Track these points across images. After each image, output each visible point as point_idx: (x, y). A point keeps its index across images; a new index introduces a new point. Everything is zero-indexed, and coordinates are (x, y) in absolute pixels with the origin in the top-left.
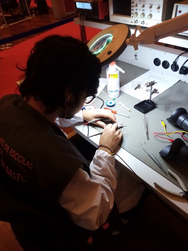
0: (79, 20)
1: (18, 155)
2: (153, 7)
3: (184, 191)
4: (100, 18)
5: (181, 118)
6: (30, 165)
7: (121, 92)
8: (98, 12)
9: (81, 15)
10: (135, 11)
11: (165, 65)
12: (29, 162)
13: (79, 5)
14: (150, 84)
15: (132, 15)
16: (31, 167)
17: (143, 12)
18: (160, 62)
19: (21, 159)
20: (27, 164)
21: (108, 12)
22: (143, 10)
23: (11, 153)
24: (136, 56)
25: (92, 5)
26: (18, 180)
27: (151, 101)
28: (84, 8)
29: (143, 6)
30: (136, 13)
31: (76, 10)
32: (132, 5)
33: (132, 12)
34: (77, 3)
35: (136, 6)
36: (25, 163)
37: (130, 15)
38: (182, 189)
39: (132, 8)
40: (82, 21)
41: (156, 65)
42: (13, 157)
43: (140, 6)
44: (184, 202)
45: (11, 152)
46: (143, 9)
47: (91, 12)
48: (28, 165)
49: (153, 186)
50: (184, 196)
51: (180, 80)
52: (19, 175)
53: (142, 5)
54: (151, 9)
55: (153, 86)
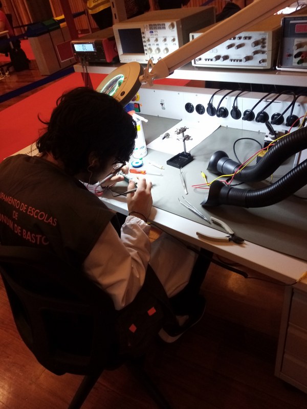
0: (81, 66)
1: (39, 211)
2: (167, 39)
3: (231, 234)
4: (108, 61)
5: (221, 162)
6: (53, 222)
7: (148, 149)
8: (104, 53)
9: (82, 60)
10: (148, 47)
11: (200, 109)
12: (51, 218)
13: (78, 48)
14: (180, 130)
15: (145, 52)
16: (55, 223)
17: (158, 46)
18: (193, 107)
19: (42, 216)
20: (49, 221)
21: (117, 52)
22: (157, 45)
23: (29, 212)
24: (162, 104)
25: (95, 46)
26: (38, 243)
27: (186, 153)
28: (85, 51)
29: (157, 40)
30: (150, 49)
31: (75, 54)
32: (143, 40)
33: (145, 48)
34: (76, 46)
35: (149, 40)
36: (47, 220)
37: (144, 53)
38: (227, 233)
39: (144, 44)
40: (84, 67)
41: (188, 112)
42: (32, 215)
43: (152, 40)
44: (232, 245)
45: (29, 210)
46: (157, 43)
47: (95, 54)
48: (51, 222)
49: (196, 237)
50: (230, 240)
51: (220, 126)
52: (39, 236)
53: (155, 39)
54: (166, 43)
55: (184, 132)
